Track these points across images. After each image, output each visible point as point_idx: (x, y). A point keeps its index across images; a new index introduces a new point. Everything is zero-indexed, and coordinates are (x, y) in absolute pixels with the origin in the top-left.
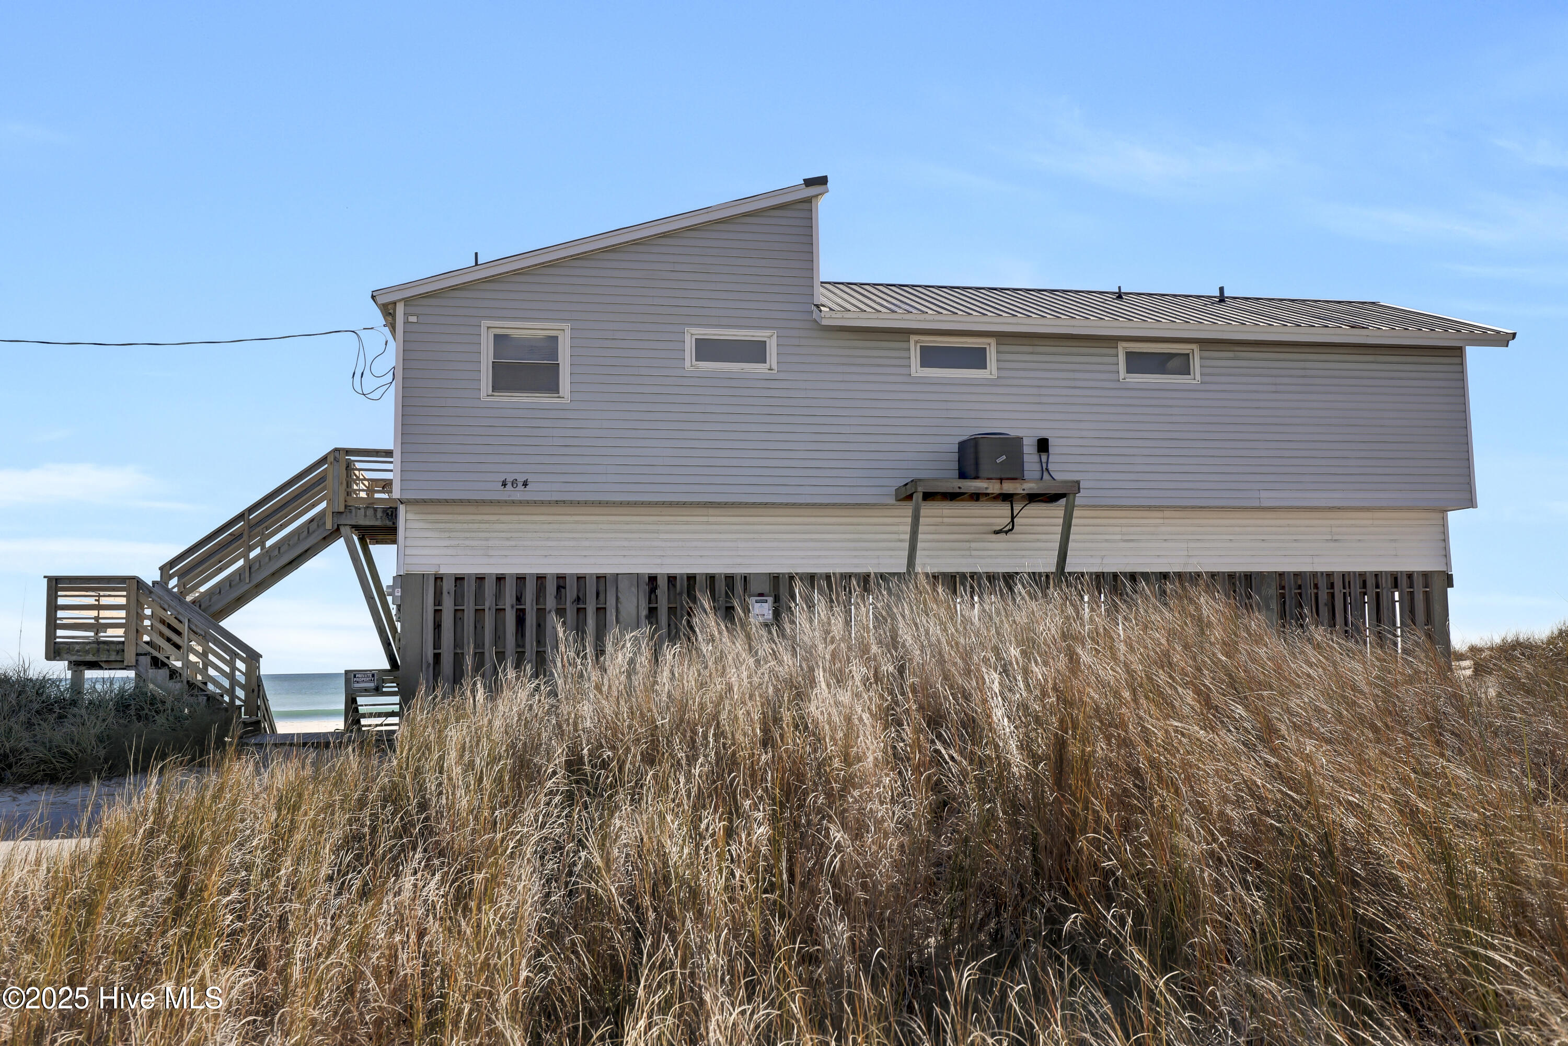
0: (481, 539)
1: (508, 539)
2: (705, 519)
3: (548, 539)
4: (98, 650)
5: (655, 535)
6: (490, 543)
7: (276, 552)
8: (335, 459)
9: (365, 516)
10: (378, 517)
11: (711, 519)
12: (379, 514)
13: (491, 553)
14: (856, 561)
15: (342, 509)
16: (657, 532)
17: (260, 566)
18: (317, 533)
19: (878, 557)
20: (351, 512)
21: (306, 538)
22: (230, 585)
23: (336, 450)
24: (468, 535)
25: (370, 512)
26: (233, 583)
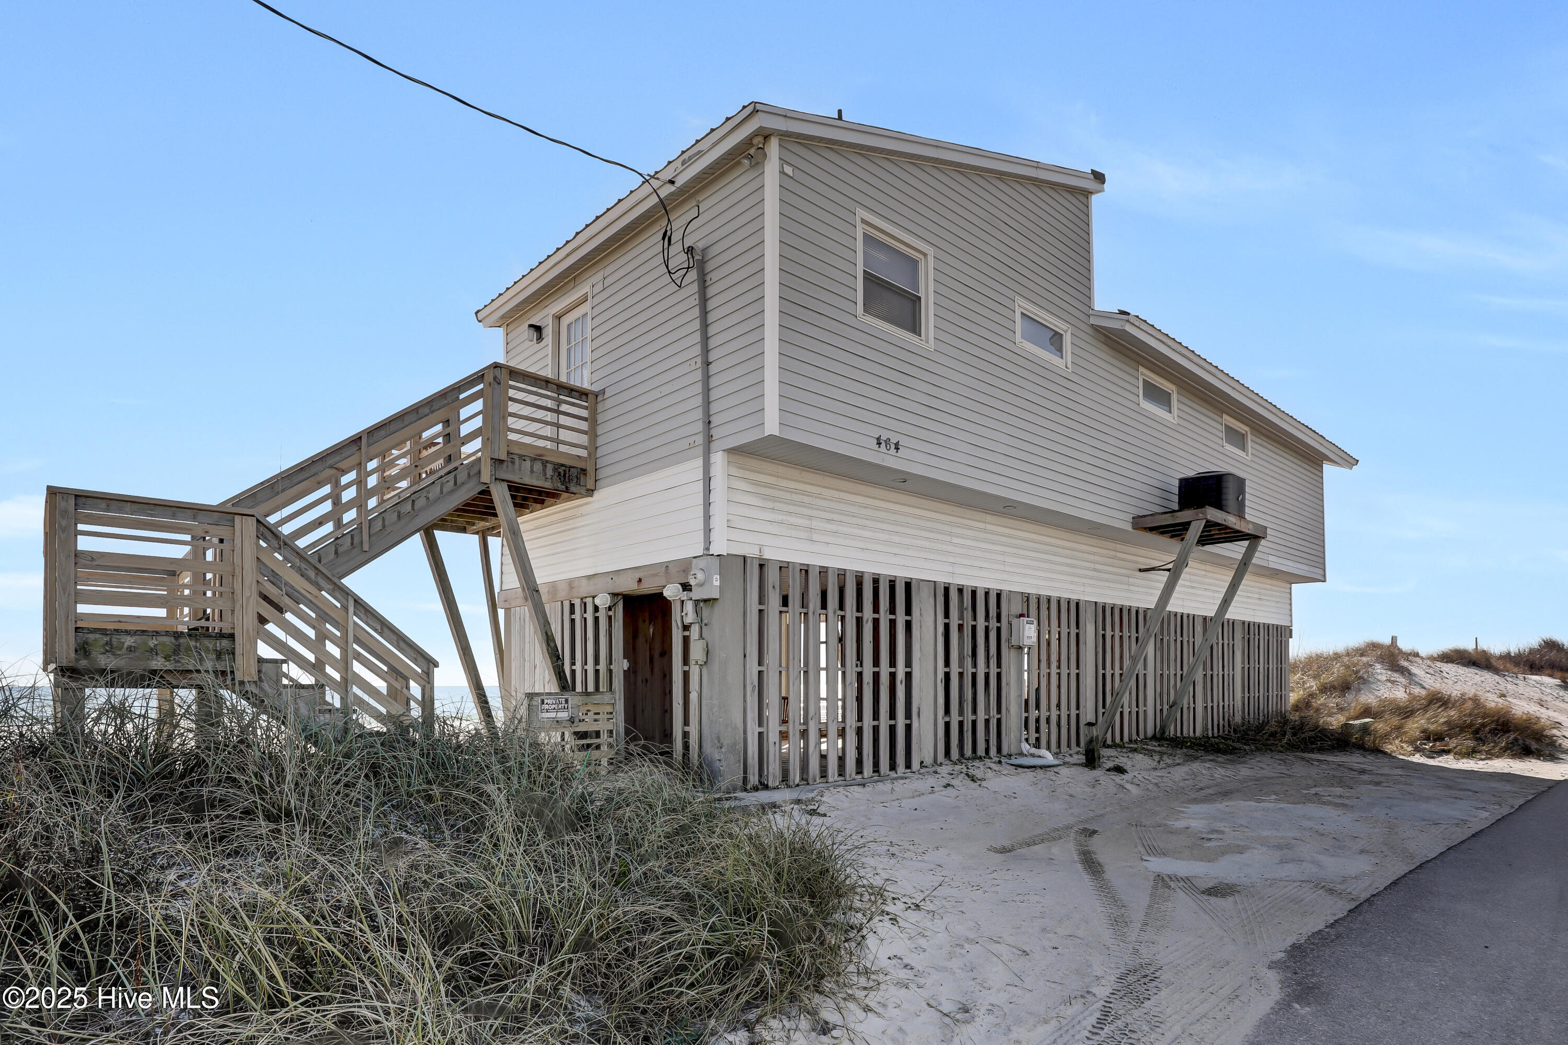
0: (803, 516)
1: (829, 521)
2: (981, 525)
3: (864, 527)
4: (177, 650)
5: (948, 538)
6: (815, 524)
7: (408, 507)
8: (495, 378)
9: (532, 471)
10: (548, 476)
11: (989, 527)
12: (549, 472)
13: (816, 537)
14: (1072, 587)
15: (503, 456)
16: (950, 534)
17: (384, 526)
18: (467, 486)
19: (1084, 585)
20: (513, 463)
21: (452, 492)
22: (336, 553)
23: (496, 366)
24: (792, 508)
25: (538, 466)
26: (341, 550)
